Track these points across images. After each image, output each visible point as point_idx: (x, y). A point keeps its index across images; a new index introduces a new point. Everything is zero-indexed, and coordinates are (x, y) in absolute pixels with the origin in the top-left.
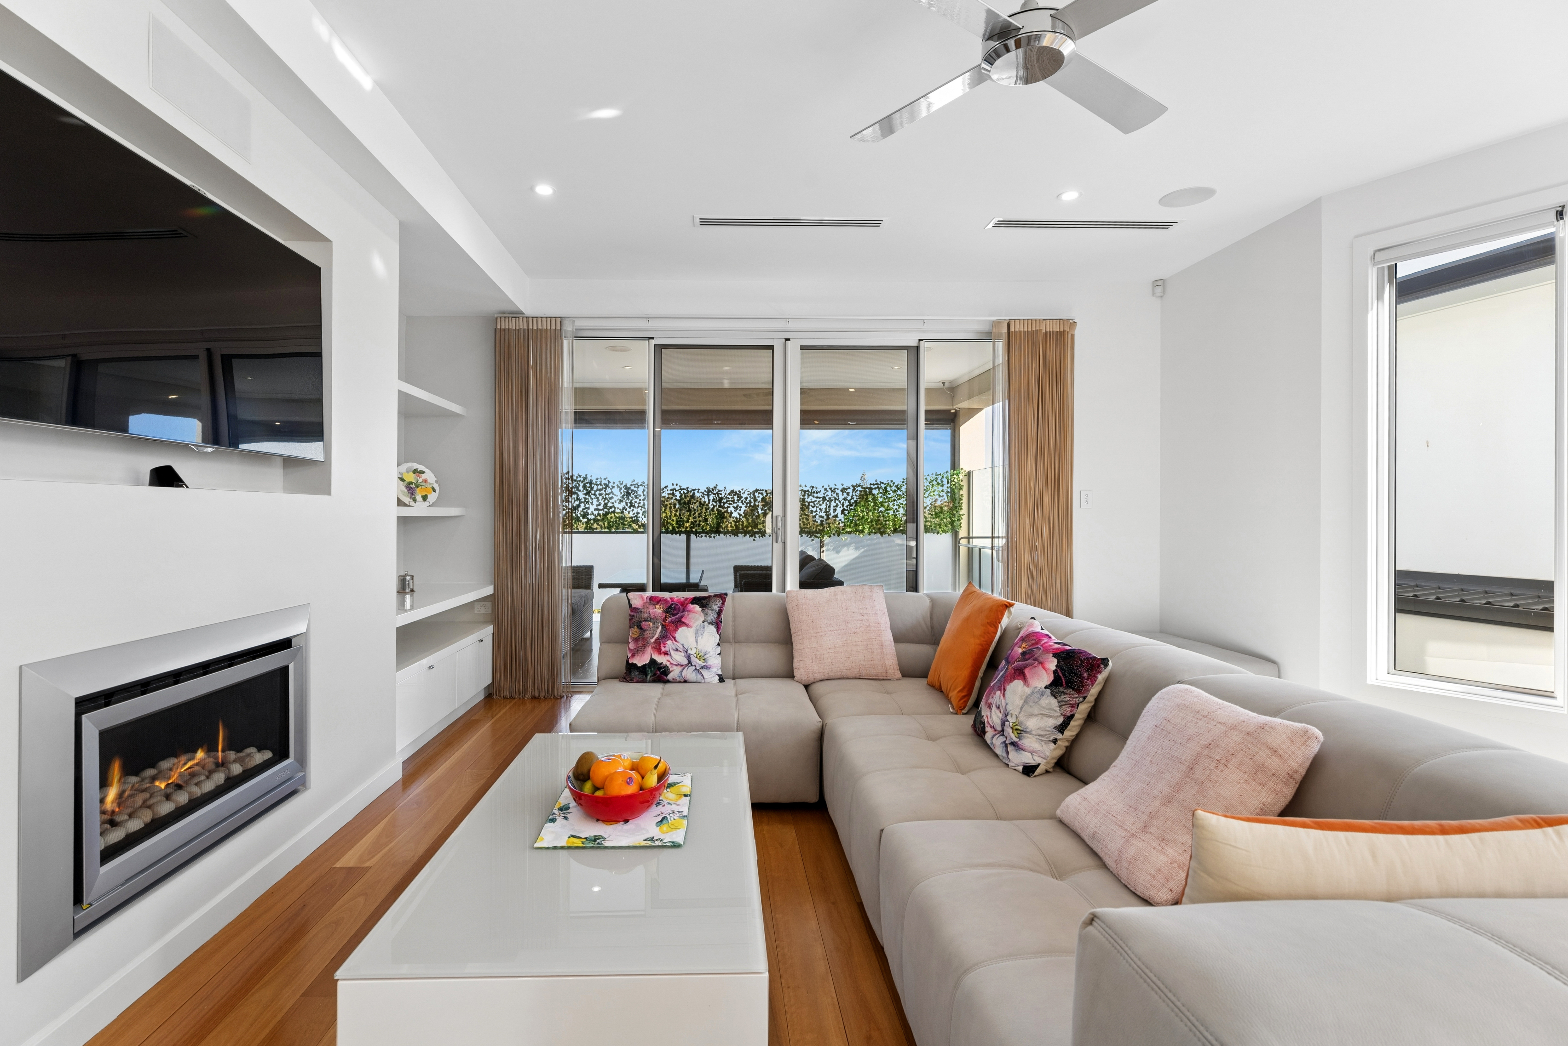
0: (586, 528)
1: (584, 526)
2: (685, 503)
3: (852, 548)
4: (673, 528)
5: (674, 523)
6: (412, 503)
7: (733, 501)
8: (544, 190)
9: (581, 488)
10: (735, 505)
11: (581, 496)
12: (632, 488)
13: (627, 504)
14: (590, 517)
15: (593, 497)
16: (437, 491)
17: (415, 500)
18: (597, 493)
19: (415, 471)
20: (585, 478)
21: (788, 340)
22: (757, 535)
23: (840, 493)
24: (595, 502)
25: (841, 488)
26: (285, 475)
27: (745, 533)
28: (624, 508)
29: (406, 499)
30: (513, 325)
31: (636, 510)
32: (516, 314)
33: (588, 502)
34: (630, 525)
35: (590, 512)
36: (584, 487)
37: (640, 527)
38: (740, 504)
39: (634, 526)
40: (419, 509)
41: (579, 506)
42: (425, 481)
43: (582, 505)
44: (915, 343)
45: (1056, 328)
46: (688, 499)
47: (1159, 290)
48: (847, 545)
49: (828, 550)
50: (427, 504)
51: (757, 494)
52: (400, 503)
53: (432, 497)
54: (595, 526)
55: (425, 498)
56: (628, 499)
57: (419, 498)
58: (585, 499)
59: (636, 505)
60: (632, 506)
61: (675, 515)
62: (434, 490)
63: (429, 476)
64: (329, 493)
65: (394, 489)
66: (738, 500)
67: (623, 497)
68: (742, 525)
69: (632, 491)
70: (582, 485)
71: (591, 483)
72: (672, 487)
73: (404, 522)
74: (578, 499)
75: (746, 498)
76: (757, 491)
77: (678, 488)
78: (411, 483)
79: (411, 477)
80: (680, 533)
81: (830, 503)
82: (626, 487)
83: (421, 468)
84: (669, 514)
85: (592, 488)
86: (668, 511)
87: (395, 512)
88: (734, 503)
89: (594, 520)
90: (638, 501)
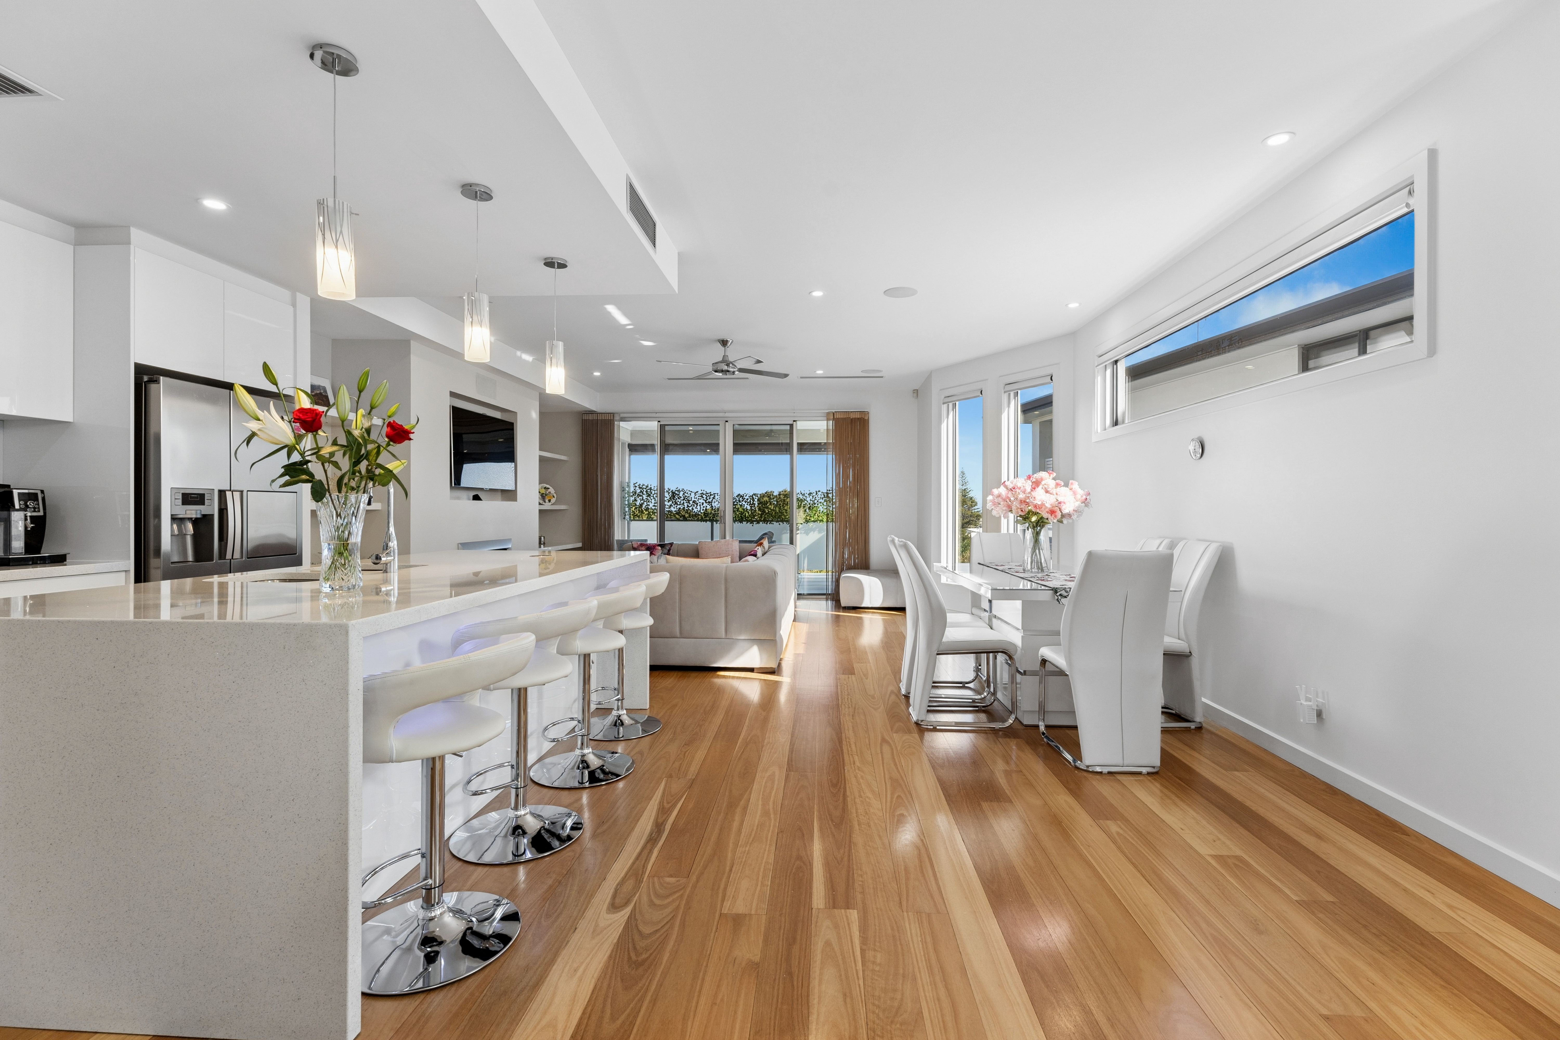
0: (648, 518)
1: (646, 516)
2: (709, 502)
3: (816, 532)
4: (702, 517)
5: (702, 515)
6: (544, 503)
7: (740, 501)
8: (597, 374)
9: (645, 493)
10: (741, 504)
11: (645, 497)
12: (676, 492)
13: (673, 503)
14: (650, 510)
15: (652, 498)
16: (555, 497)
17: (545, 502)
18: (655, 496)
19: (545, 488)
20: (647, 486)
21: (727, 421)
22: (755, 523)
23: (808, 496)
24: (653, 501)
25: (808, 492)
26: (502, 495)
27: (747, 521)
28: (671, 505)
29: (541, 502)
30: (591, 417)
31: (678, 507)
32: (592, 412)
33: (649, 501)
34: (675, 516)
35: (650, 507)
36: (646, 492)
37: (681, 517)
38: (744, 503)
39: (677, 516)
40: (547, 506)
41: (643, 504)
42: (550, 493)
43: (645, 503)
44: (791, 422)
45: (858, 416)
46: (711, 499)
47: (915, 395)
48: (813, 530)
49: (801, 533)
50: (550, 504)
51: (754, 496)
52: (540, 504)
53: (553, 500)
54: (653, 516)
55: (550, 501)
56: (674, 499)
57: (547, 501)
58: (647, 499)
59: (679, 503)
60: (676, 503)
61: (703, 510)
62: (554, 497)
63: (552, 490)
64: (516, 500)
65: (537, 498)
66: (743, 501)
67: (670, 498)
68: (745, 516)
69: (676, 494)
70: (645, 490)
71: (651, 489)
72: (701, 492)
73: (541, 511)
74: (643, 499)
75: (747, 499)
76: (754, 494)
77: (705, 493)
78: (543, 494)
79: (543, 491)
80: (706, 521)
81: (801, 503)
82: (672, 491)
83: (548, 486)
84: (699, 509)
85: (651, 493)
86: (698, 507)
87: (537, 508)
88: (740, 502)
89: (652, 512)
90: (680, 501)
